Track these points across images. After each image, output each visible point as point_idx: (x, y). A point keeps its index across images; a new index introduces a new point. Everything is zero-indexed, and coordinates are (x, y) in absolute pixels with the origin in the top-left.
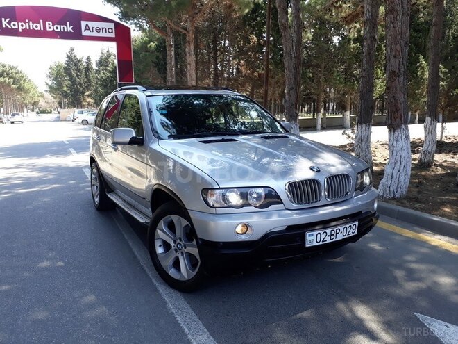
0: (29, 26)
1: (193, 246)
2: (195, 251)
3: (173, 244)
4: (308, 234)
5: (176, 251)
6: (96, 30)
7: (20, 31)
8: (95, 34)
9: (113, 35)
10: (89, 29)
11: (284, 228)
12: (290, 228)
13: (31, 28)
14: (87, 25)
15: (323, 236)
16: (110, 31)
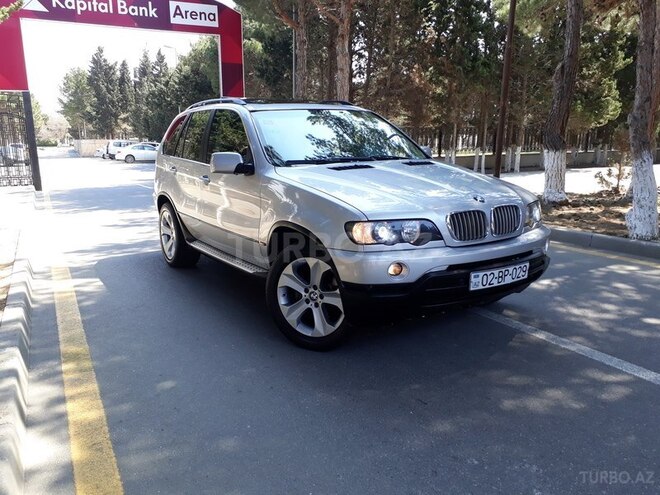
0: (92, 6)
1: (336, 295)
2: (337, 302)
3: (303, 293)
4: (473, 275)
5: (307, 302)
6: (191, 15)
7: (79, 13)
8: (189, 21)
9: (215, 24)
10: (181, 14)
11: (445, 268)
12: (451, 268)
13: (95, 10)
14: (178, 7)
15: (490, 278)
16: (212, 17)
